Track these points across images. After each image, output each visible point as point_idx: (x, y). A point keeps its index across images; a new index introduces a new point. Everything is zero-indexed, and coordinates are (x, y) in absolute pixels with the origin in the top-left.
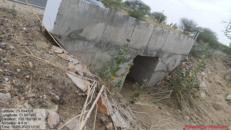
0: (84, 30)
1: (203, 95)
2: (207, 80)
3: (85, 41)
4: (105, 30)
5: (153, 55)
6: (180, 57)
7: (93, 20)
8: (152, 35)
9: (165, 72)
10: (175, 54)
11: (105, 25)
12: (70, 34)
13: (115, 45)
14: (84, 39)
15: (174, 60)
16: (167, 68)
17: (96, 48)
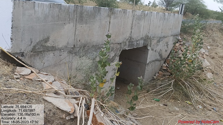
0: (50, 38)
3: (55, 50)
4: (76, 30)
5: (140, 44)
6: (171, 38)
7: (58, 23)
8: (133, 22)
9: (159, 61)
10: (164, 37)
11: (75, 25)
12: (35, 47)
13: (93, 46)
14: (53, 49)
15: (166, 44)
16: (161, 55)
17: (71, 56)
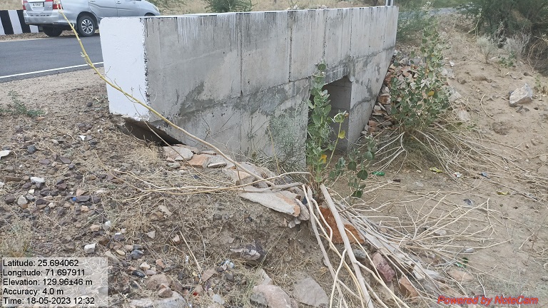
0: (205, 85)
1: (463, 116)
2: (455, 82)
3: (214, 107)
4: (241, 63)
5: (339, 75)
6: (384, 55)
7: (214, 53)
8: (325, 33)
9: (368, 101)
10: (374, 54)
11: (240, 52)
12: (183, 104)
13: (270, 88)
14: (211, 104)
15: (376, 68)
16: (370, 90)
17: (238, 113)
